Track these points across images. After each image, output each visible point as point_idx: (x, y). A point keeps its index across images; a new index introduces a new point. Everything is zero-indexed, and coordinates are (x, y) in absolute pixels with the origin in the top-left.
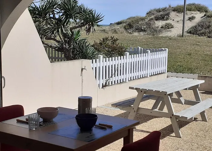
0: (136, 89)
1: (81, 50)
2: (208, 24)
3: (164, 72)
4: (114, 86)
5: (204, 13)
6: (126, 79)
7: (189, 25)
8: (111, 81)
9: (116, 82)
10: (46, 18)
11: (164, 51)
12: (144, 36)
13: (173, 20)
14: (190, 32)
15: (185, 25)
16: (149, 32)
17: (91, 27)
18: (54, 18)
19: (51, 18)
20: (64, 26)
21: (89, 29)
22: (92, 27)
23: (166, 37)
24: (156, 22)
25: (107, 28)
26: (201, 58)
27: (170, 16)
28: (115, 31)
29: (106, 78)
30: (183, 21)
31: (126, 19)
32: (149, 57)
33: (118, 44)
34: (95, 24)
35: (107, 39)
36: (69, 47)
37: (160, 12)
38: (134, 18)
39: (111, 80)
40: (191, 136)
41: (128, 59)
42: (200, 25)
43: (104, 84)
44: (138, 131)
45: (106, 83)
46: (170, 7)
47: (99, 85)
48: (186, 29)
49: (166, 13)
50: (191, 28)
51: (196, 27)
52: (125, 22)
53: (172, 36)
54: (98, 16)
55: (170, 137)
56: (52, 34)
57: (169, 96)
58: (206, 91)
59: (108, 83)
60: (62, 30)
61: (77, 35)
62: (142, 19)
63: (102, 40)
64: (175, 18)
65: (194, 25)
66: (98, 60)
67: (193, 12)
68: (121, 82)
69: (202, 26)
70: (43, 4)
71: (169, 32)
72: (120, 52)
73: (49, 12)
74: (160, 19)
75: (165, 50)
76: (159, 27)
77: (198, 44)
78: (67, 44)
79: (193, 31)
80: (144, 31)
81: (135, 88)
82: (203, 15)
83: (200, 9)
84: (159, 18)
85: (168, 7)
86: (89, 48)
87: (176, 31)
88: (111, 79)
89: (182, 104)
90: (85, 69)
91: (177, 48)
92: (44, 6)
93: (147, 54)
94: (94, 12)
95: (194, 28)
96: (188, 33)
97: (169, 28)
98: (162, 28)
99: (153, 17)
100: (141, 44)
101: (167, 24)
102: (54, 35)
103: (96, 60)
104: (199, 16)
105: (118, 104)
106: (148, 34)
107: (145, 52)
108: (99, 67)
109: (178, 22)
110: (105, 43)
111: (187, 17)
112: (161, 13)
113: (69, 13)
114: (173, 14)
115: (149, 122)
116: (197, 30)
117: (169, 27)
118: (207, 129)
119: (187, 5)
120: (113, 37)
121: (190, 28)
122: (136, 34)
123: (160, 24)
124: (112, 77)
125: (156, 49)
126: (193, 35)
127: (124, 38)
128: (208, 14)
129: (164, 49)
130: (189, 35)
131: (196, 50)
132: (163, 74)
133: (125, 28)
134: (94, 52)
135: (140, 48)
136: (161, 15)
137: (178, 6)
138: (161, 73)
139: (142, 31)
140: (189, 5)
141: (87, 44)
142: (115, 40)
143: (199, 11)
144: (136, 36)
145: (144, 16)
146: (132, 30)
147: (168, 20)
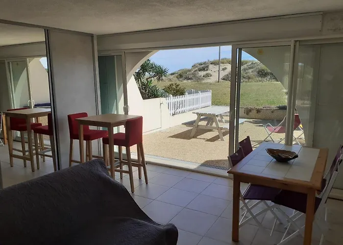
0: (197, 113)
3: (209, 105)
6: (186, 110)
7: (223, 74)
8: (177, 111)
9: (180, 112)
11: (209, 91)
12: (192, 82)
13: (211, 71)
14: (224, 79)
15: (220, 73)
16: (194, 79)
20: (142, 77)
22: (161, 77)
23: (208, 83)
24: (199, 72)
27: (209, 68)
30: (219, 71)
31: (178, 71)
32: (200, 95)
33: (180, 88)
34: (163, 75)
35: (172, 84)
37: (202, 65)
41: (187, 97)
43: (173, 113)
46: (209, 61)
47: (170, 114)
48: (221, 77)
49: (206, 65)
52: (177, 73)
53: (211, 82)
54: (165, 69)
57: (216, 117)
59: (175, 112)
60: (141, 80)
61: (150, 83)
62: (189, 71)
63: (169, 85)
64: (213, 69)
65: (226, 74)
66: (169, 98)
67: (225, 64)
71: (209, 80)
72: (182, 93)
74: (202, 70)
76: (201, 76)
79: (226, 78)
80: (191, 79)
85: (207, 61)
87: (213, 79)
89: (224, 123)
90: (162, 103)
93: (198, 94)
94: (162, 67)
95: (227, 76)
96: (222, 79)
98: (204, 76)
99: (197, 69)
101: (207, 73)
106: (194, 81)
107: (197, 92)
108: (170, 103)
109: (215, 72)
110: (171, 87)
111: (221, 69)
113: (145, 68)
114: (211, 66)
117: (208, 76)
119: (221, 59)
121: (224, 76)
122: (185, 81)
123: (202, 73)
124: (178, 109)
125: (204, 91)
126: (226, 81)
130: (223, 81)
132: (209, 107)
133: (177, 77)
135: (193, 90)
136: (203, 67)
137: (214, 60)
139: (189, 79)
140: (223, 59)
141: (157, 89)
142: (178, 85)
143: (229, 63)
144: (186, 83)
145: (191, 68)
146: (182, 78)
147: (208, 71)
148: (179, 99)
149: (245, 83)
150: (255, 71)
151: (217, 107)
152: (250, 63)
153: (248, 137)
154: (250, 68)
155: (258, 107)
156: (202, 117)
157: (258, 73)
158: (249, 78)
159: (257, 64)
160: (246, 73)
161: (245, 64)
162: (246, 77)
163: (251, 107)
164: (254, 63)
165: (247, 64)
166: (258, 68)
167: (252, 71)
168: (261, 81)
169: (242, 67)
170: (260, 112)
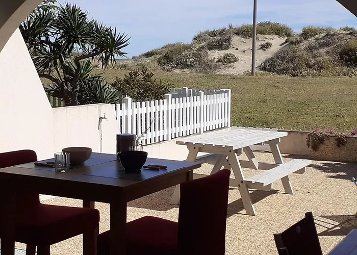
0: (187, 144)
1: (92, 93)
2: (291, 54)
3: (226, 125)
5: (286, 38)
6: (167, 136)
7: (262, 57)
8: (145, 138)
10: (35, 42)
11: (225, 92)
12: (192, 74)
13: (237, 49)
14: (263, 68)
15: (256, 57)
16: (198, 68)
17: (109, 56)
18: (48, 42)
19: (43, 42)
20: (64, 55)
21: (107, 59)
23: (226, 76)
24: (209, 52)
26: (282, 106)
27: (232, 43)
28: (143, 68)
29: (137, 133)
30: (253, 50)
31: (161, 47)
32: (203, 101)
33: (155, 81)
34: (116, 51)
35: (136, 74)
36: (72, 90)
37: (215, 35)
38: (174, 45)
40: (269, 213)
41: (170, 105)
42: (280, 56)
46: (231, 27)
48: (258, 63)
49: (225, 37)
50: (266, 61)
51: (272, 59)
52: (160, 53)
53: (235, 74)
54: (121, 38)
55: (238, 215)
56: (45, 68)
57: (236, 154)
59: (140, 141)
60: (62, 61)
61: (86, 70)
62: (187, 48)
63: (128, 75)
64: (240, 46)
65: (270, 57)
66: (124, 105)
67: (267, 36)
68: (161, 141)
69: (283, 59)
70: (29, 20)
71: (230, 69)
72: (157, 94)
73: (39, 33)
74: (216, 48)
75: (227, 92)
76: (214, 60)
77: (276, 85)
78: (69, 84)
79: (268, 66)
80: (191, 66)
81: (184, 143)
82: (284, 41)
83: (278, 31)
84: (214, 45)
85: (227, 28)
86: (106, 89)
87: (242, 66)
88: (145, 135)
89: (256, 169)
90: (104, 118)
91: (244, 92)
92: (32, 24)
93: (199, 97)
94: (113, 32)
95: (270, 61)
96: (260, 69)
97: (230, 62)
98: (219, 61)
99: (204, 44)
101: (227, 55)
102: (48, 69)
103: (121, 105)
104: (277, 43)
106: (197, 72)
107: (196, 94)
108: (127, 117)
109: (244, 51)
110: (133, 81)
111: (258, 44)
112: (217, 38)
113: (73, 34)
114: (235, 40)
116: (274, 65)
117: (229, 60)
118: (293, 203)
119: (258, 24)
120: (146, 71)
121: (264, 62)
122: (178, 71)
123: (216, 55)
124: (146, 132)
125: (212, 91)
126: (268, 73)
128: (291, 39)
129: (224, 90)
130: (263, 72)
131: (273, 95)
132: (224, 130)
133: (159, 62)
134: (114, 97)
135: (187, 89)
136: (217, 41)
137: (243, 27)
138: (222, 128)
139: (187, 66)
140: (262, 25)
141: (102, 84)
142: (149, 76)
143: (276, 34)
144: (178, 74)
145: (190, 43)
146: (171, 65)
147: (229, 50)
148: (150, 108)
151: (242, 130)
152: (323, 35)
153: (309, 216)
154: (322, 45)
155: (339, 133)
156: (200, 154)
157: (341, 58)
158: (321, 68)
159: (337, 37)
160: (314, 56)
161: (311, 36)
162: (315, 64)
163: (325, 132)
164: (333, 35)
165: (316, 36)
166: (340, 45)
167: (328, 53)
168: (347, 75)
169: (306, 42)
170: (344, 145)
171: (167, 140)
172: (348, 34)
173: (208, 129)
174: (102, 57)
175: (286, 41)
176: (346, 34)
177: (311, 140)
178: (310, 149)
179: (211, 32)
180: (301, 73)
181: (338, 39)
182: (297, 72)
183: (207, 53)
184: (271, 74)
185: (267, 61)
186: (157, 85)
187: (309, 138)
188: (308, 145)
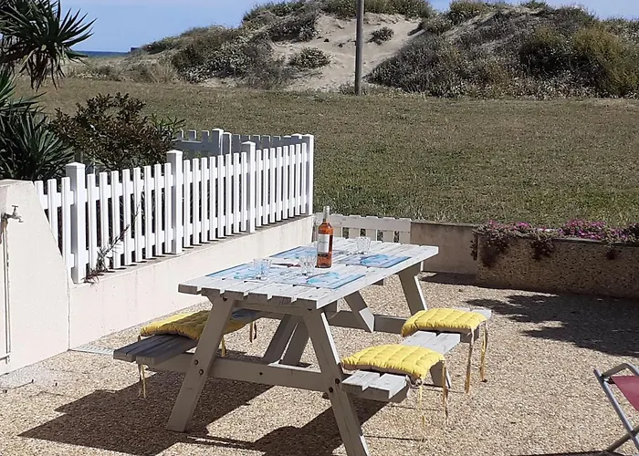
0: (205, 292)
2: (430, 53)
3: (304, 211)
4: (130, 272)
5: (419, 20)
6: (173, 242)
7: (375, 56)
8: (120, 252)
9: (139, 257)
11: (300, 142)
12: (239, 90)
13: (327, 40)
14: (378, 80)
15: (363, 56)
16: (252, 76)
17: (45, 61)
21: (41, 66)
22: (49, 62)
23: (306, 94)
24: (275, 47)
25: (117, 64)
27: (318, 28)
28: (144, 75)
29: (99, 245)
30: (358, 43)
31: (179, 34)
33: (144, 122)
34: (61, 51)
35: (103, 102)
37: (285, 13)
38: (205, 30)
39: (120, 248)
41: (179, 175)
42: (408, 56)
43: (94, 266)
44: (213, 444)
45: (100, 263)
47: (74, 271)
48: (367, 69)
49: (304, 17)
50: (382, 65)
51: (394, 61)
52: (177, 46)
53: (323, 91)
54: (71, 22)
57: (323, 315)
58: (438, 274)
59: (107, 261)
62: (231, 36)
63: (86, 106)
64: (332, 36)
65: (390, 57)
66: (66, 181)
67: (385, 16)
68: (158, 254)
69: (414, 61)
71: (314, 79)
74: (286, 38)
75: (306, 140)
76: (282, 61)
77: (404, 115)
79: (388, 75)
80: (238, 73)
81: (199, 289)
82: (416, 26)
83: (405, 6)
84: (283, 32)
86: (43, 132)
87: (336, 75)
88: (120, 244)
89: (368, 330)
90: (14, 216)
91: (342, 131)
93: (245, 154)
94: (54, 9)
95: (391, 66)
96: (372, 80)
97: (314, 66)
98: (292, 63)
99: (263, 29)
100: (226, 115)
101: (307, 52)
103: (59, 183)
104: (402, 30)
105: (142, 349)
106: (249, 85)
108: (73, 208)
109: (341, 46)
110: (97, 118)
111: (367, 32)
112: (289, 17)
114: (324, 22)
115: (255, 402)
116: (398, 73)
117: (313, 61)
120: (126, 97)
121: (378, 67)
122: (212, 83)
123: (286, 51)
124: (122, 238)
125: (274, 138)
126: (387, 87)
127: (170, 97)
128: (429, 22)
129: (300, 136)
130: (377, 86)
131: (399, 136)
132: (300, 221)
133: (175, 62)
135: (221, 132)
136: (290, 24)
138: (295, 217)
139: (230, 72)
141: (36, 120)
142: (134, 108)
143: (402, 13)
144: (210, 90)
145: (236, 27)
146: (199, 69)
147: (311, 42)
148: (132, 183)
149: (467, 99)
150: (509, 47)
152: (488, 16)
154: (488, 36)
155: (540, 232)
157: (524, 60)
158: (485, 79)
159: (516, 19)
160: (473, 57)
161: (467, 18)
162: (474, 72)
163: (508, 227)
164: (507, 17)
165: (476, 18)
166: (522, 36)
167: (498, 50)
168: (535, 94)
169: (456, 29)
170: (548, 256)
171: (173, 253)
172: (537, 15)
173: (266, 222)
174: (31, 64)
175: (420, 27)
176: (532, 15)
177: (480, 246)
178: (478, 263)
179: (277, 6)
180: (448, 88)
181: (517, 24)
182: (441, 87)
183: (269, 48)
184: (392, 89)
185: (384, 65)
186: (150, 131)
187: (477, 241)
188: (475, 255)
